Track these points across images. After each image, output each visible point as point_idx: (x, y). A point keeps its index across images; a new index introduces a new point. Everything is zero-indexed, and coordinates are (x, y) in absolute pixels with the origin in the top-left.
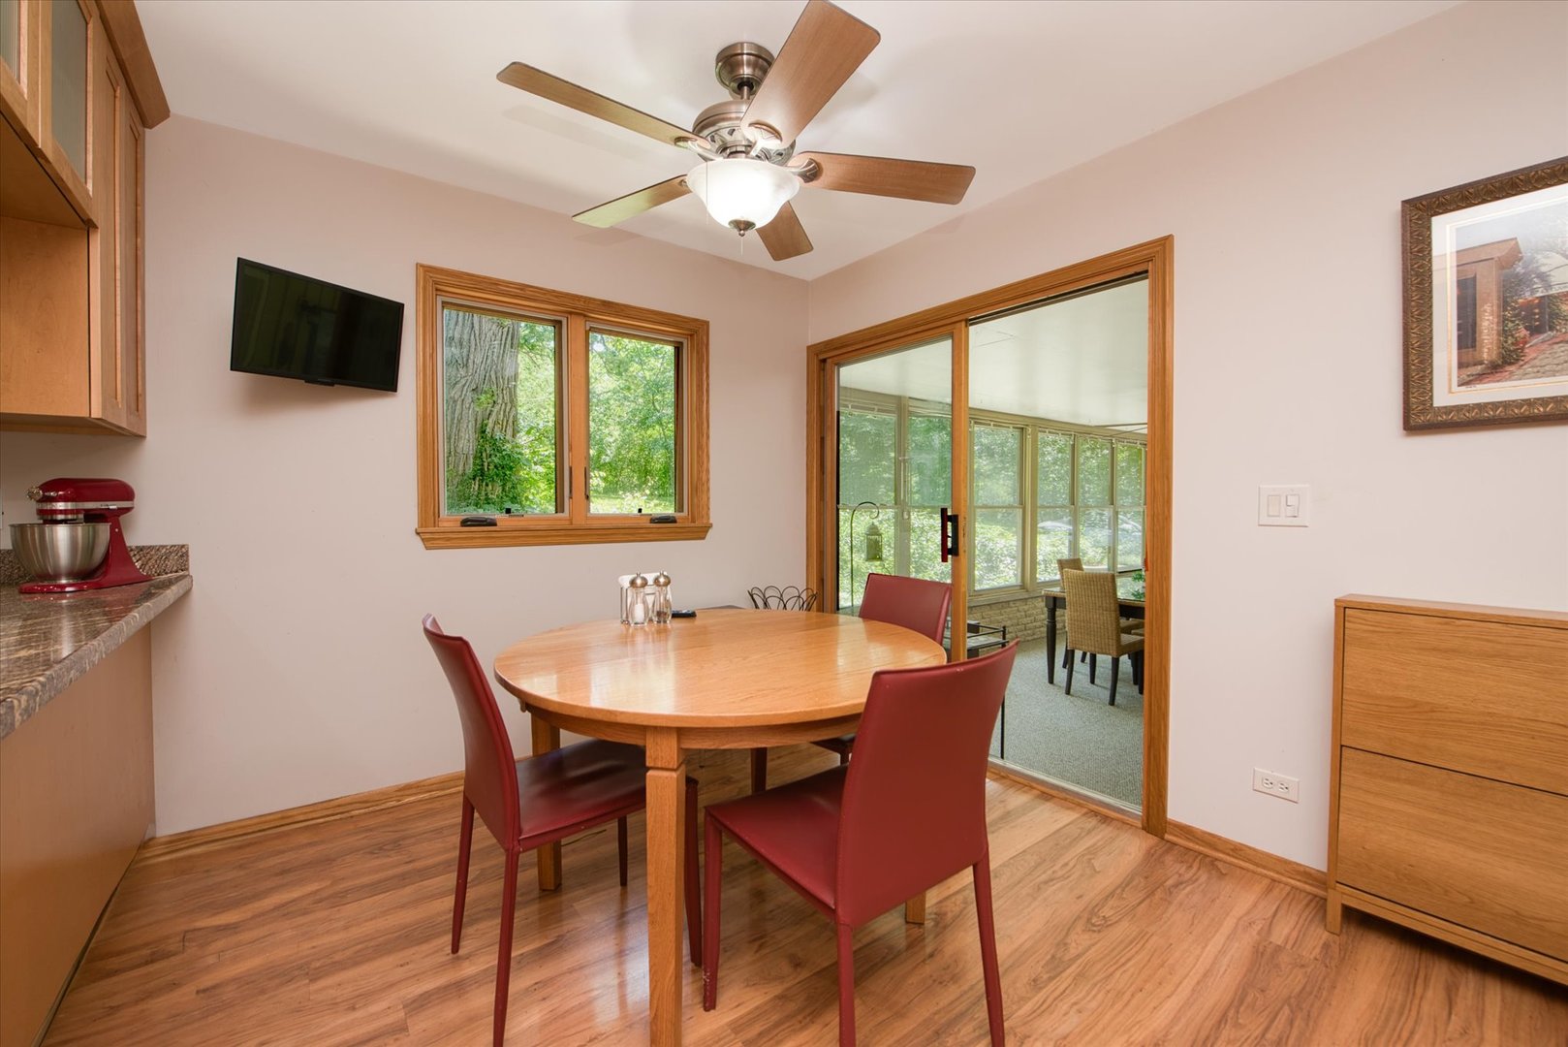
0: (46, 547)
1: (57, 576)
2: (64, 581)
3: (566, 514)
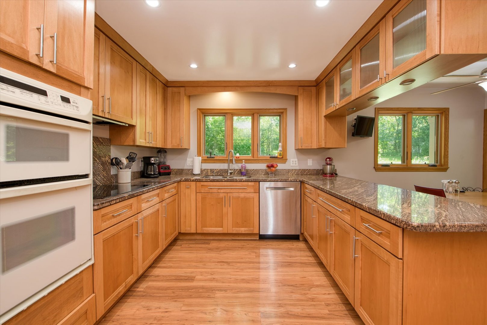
0: (326, 168)
1: (327, 174)
3: (405, 164)
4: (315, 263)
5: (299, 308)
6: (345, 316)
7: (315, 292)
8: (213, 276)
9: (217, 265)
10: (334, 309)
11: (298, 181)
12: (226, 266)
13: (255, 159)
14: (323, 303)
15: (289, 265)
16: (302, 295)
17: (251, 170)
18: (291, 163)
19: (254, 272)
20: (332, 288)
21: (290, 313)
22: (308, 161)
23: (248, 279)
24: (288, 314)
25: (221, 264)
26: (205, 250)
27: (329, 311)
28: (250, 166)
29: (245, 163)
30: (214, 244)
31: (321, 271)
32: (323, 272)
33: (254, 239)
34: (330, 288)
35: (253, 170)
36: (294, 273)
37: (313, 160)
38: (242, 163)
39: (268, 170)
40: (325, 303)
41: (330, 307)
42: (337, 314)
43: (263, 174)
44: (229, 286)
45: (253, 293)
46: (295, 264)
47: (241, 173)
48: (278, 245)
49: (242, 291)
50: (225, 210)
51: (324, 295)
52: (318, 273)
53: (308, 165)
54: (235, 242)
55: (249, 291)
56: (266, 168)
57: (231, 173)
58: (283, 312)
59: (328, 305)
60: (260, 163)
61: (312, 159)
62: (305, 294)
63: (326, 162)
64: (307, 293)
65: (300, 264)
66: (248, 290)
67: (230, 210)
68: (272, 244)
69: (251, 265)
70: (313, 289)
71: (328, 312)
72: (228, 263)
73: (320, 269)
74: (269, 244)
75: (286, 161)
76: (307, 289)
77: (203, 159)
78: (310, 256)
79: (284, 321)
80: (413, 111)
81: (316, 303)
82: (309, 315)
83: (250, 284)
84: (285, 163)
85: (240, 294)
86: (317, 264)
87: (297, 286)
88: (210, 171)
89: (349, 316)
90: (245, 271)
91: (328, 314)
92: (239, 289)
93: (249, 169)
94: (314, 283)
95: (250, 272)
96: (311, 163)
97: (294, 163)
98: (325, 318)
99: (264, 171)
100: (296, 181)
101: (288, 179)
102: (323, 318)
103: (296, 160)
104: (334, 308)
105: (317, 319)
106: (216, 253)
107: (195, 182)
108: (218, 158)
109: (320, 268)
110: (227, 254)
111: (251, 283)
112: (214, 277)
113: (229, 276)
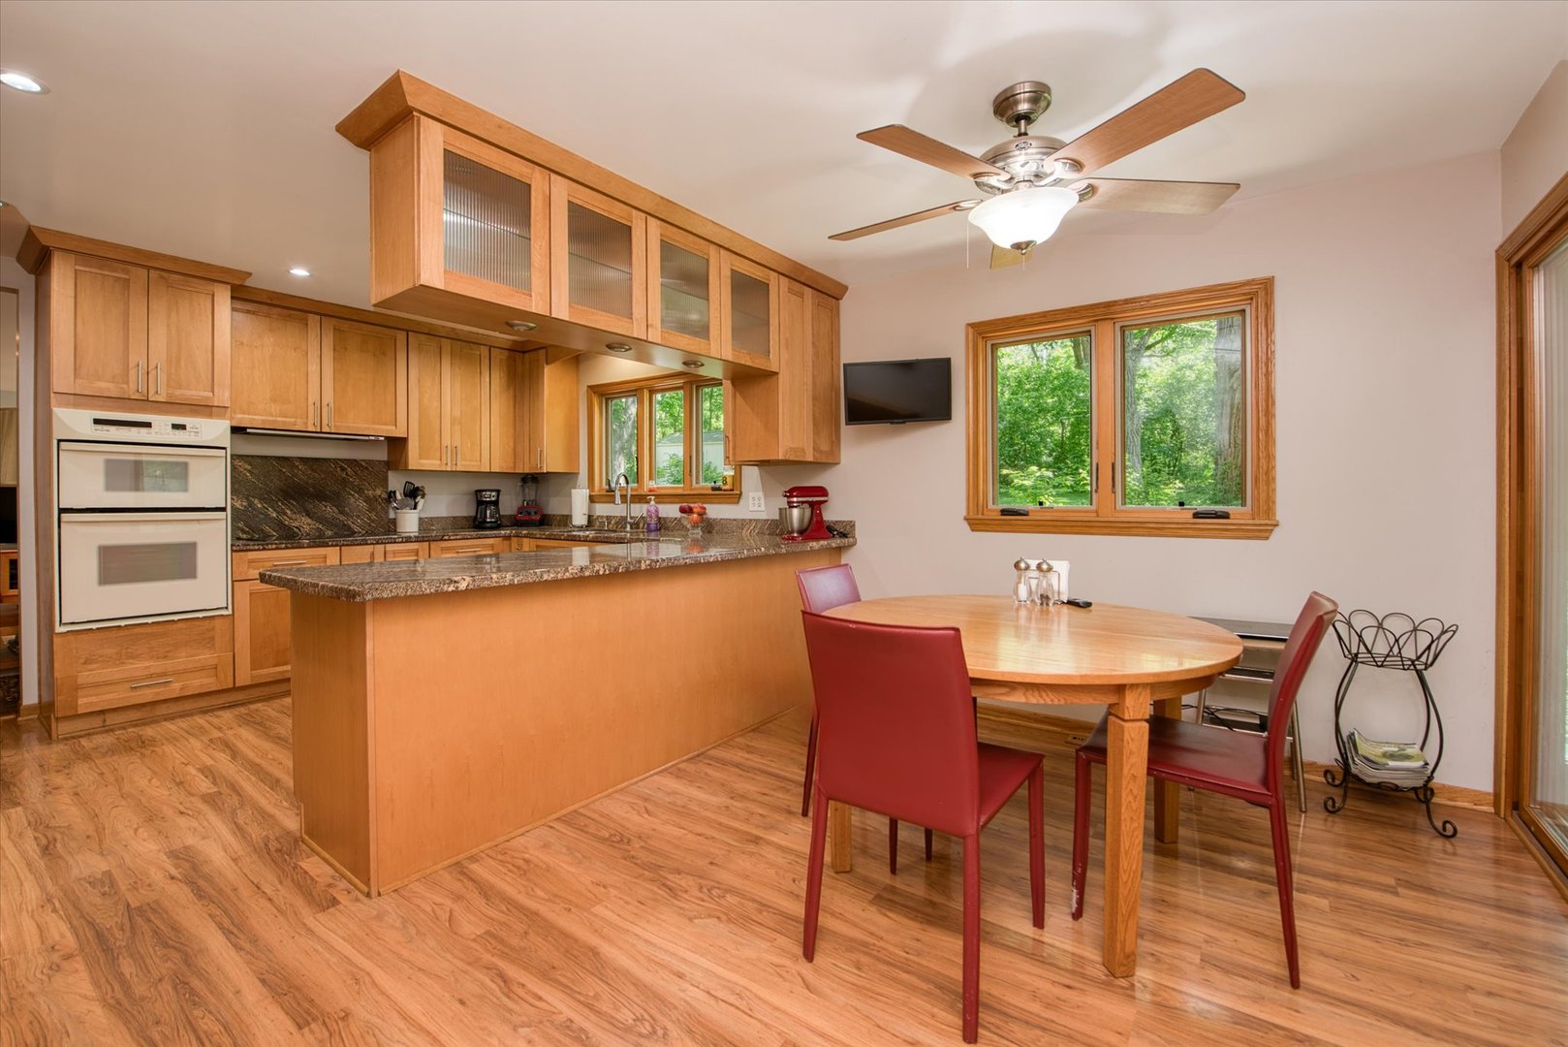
0: (789, 519)
2: (795, 535)
18: (751, 502)
75: (739, 499)
84: (736, 504)
97: (757, 502)
103: (760, 493)
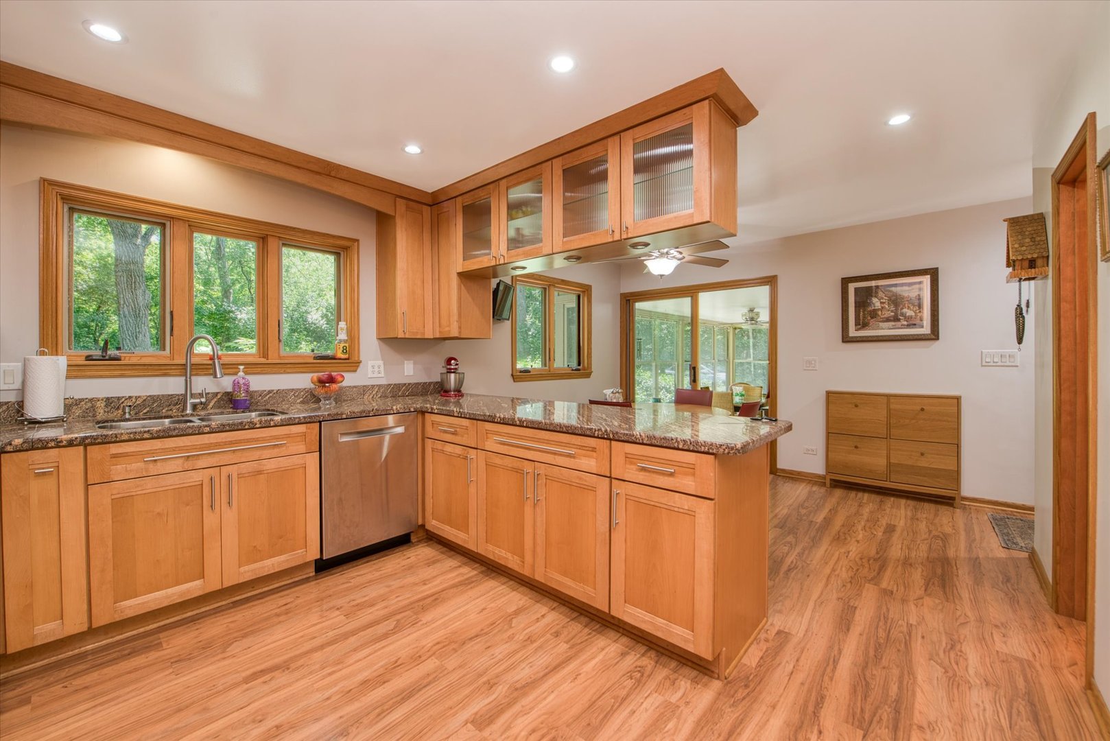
0: (448, 380)
1: (450, 391)
3: (547, 368)
4: (476, 575)
5: (524, 668)
6: (590, 636)
7: (522, 625)
8: (270, 723)
9: (247, 690)
10: (570, 636)
11: (412, 410)
12: (281, 678)
13: (269, 361)
14: (548, 635)
15: (436, 599)
16: (507, 642)
17: (262, 394)
18: (370, 369)
19: (375, 652)
20: (538, 605)
21: (518, 685)
22: (405, 365)
23: (375, 674)
24: (516, 689)
25: (260, 680)
26: (163, 670)
27: (567, 642)
28: (260, 383)
29: (246, 373)
30: (180, 641)
31: (499, 584)
32: (503, 584)
33: (303, 579)
34: (536, 606)
35: (270, 392)
36: (460, 611)
37: (414, 364)
38: (236, 374)
39: (320, 392)
40: (551, 634)
41: (563, 636)
42: (579, 641)
43: (298, 401)
44: (341, 717)
45: (416, 697)
46: (446, 593)
47: (231, 401)
48: (376, 570)
49: (387, 710)
50: (210, 519)
51: (538, 622)
52: (496, 590)
53: (406, 374)
54: (250, 607)
55: (403, 698)
56: (312, 386)
57: (194, 407)
58: (506, 692)
59: (557, 634)
60: (288, 373)
61: (412, 362)
62: (511, 638)
63: (449, 367)
64: (513, 634)
65: (455, 589)
66: (399, 698)
67: (230, 516)
68: (362, 572)
69: (352, 639)
70: (514, 621)
71: (566, 646)
72: (284, 667)
73: (496, 583)
74: (352, 575)
75: (358, 366)
76: (506, 626)
77: (71, 363)
78: (460, 566)
79: (523, 706)
80: (556, 283)
81: (539, 642)
82: (547, 668)
83: (391, 682)
84: (356, 371)
85: (388, 717)
86: (481, 575)
87: (485, 631)
88: (106, 406)
89: (594, 633)
90: (351, 662)
91: (569, 648)
92: (375, 709)
93: (256, 392)
94: (508, 611)
95: (365, 658)
96: (410, 371)
97: (376, 369)
98: (571, 658)
99: (302, 393)
100: (408, 411)
101: (392, 409)
102: (569, 660)
103: (381, 363)
104: (568, 634)
105: (564, 668)
106: (213, 659)
107: (82, 448)
108: (134, 361)
109: (493, 581)
110: (256, 647)
111: (392, 679)
112: (274, 723)
113: (318, 696)
